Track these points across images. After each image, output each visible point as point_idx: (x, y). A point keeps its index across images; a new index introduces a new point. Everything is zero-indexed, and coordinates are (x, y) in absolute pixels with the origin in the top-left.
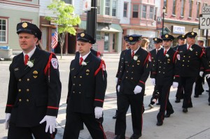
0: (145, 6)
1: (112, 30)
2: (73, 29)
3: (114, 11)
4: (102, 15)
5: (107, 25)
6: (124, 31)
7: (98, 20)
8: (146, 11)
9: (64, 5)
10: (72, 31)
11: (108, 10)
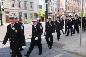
0: (61, 8)
1: (53, 15)
2: (43, 15)
3: (53, 10)
5: (51, 14)
6: (56, 15)
7: (49, 12)
10: (43, 16)
11: (51, 10)
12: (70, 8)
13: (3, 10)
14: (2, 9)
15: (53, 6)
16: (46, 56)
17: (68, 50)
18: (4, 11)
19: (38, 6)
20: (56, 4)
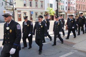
0: (71, 7)
1: (63, 13)
3: (63, 9)
4: (60, 10)
5: (62, 12)
6: (66, 14)
9: (51, 8)
10: (53, 15)
11: (62, 9)
12: (81, 6)
13: (16, 9)
14: (14, 9)
15: (63, 5)
16: (56, 54)
17: (78, 49)
18: (16, 11)
19: (48, 5)
20: (66, 2)
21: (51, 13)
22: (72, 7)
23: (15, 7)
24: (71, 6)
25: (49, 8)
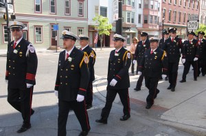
0: (152, 16)
1: (131, 31)
3: (133, 20)
4: (126, 22)
5: (128, 28)
6: (139, 32)
7: (123, 26)
8: (152, 19)
9: (102, 18)
10: (108, 33)
11: (129, 19)
12: (173, 15)
13: (13, 17)
14: (10, 16)
15: (133, 10)
19: (97, 9)
20: (140, 5)
21: (102, 30)
22: (154, 17)
23: (11, 11)
24: (151, 13)
25: (97, 18)
